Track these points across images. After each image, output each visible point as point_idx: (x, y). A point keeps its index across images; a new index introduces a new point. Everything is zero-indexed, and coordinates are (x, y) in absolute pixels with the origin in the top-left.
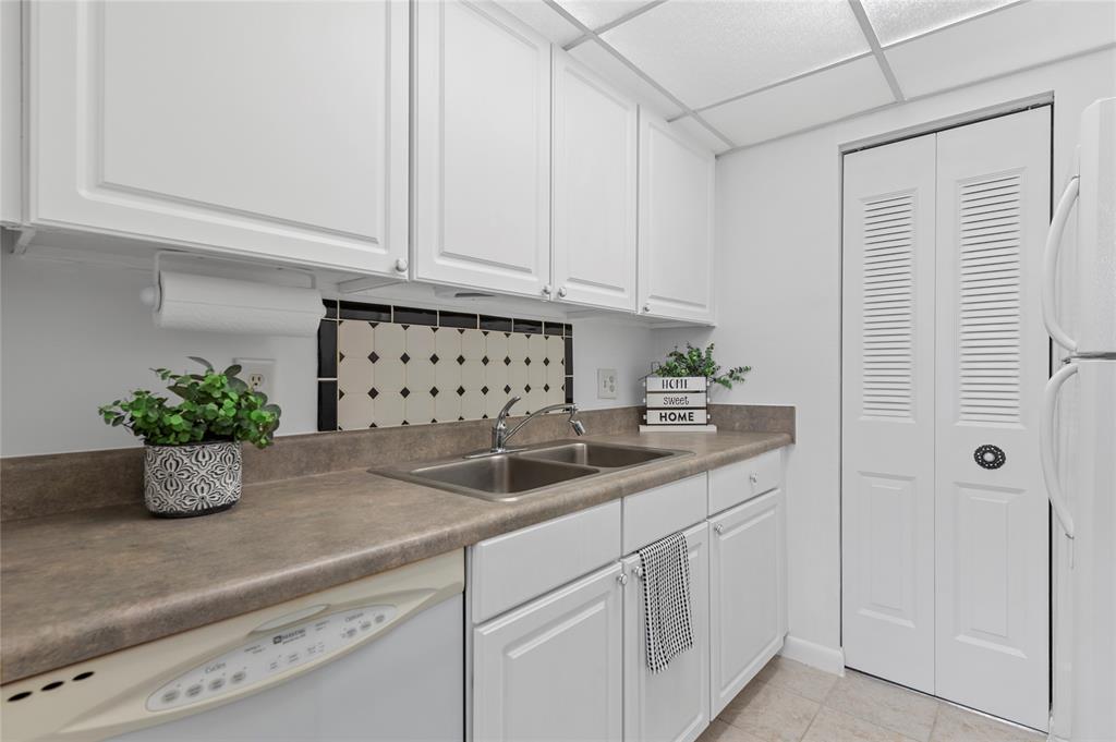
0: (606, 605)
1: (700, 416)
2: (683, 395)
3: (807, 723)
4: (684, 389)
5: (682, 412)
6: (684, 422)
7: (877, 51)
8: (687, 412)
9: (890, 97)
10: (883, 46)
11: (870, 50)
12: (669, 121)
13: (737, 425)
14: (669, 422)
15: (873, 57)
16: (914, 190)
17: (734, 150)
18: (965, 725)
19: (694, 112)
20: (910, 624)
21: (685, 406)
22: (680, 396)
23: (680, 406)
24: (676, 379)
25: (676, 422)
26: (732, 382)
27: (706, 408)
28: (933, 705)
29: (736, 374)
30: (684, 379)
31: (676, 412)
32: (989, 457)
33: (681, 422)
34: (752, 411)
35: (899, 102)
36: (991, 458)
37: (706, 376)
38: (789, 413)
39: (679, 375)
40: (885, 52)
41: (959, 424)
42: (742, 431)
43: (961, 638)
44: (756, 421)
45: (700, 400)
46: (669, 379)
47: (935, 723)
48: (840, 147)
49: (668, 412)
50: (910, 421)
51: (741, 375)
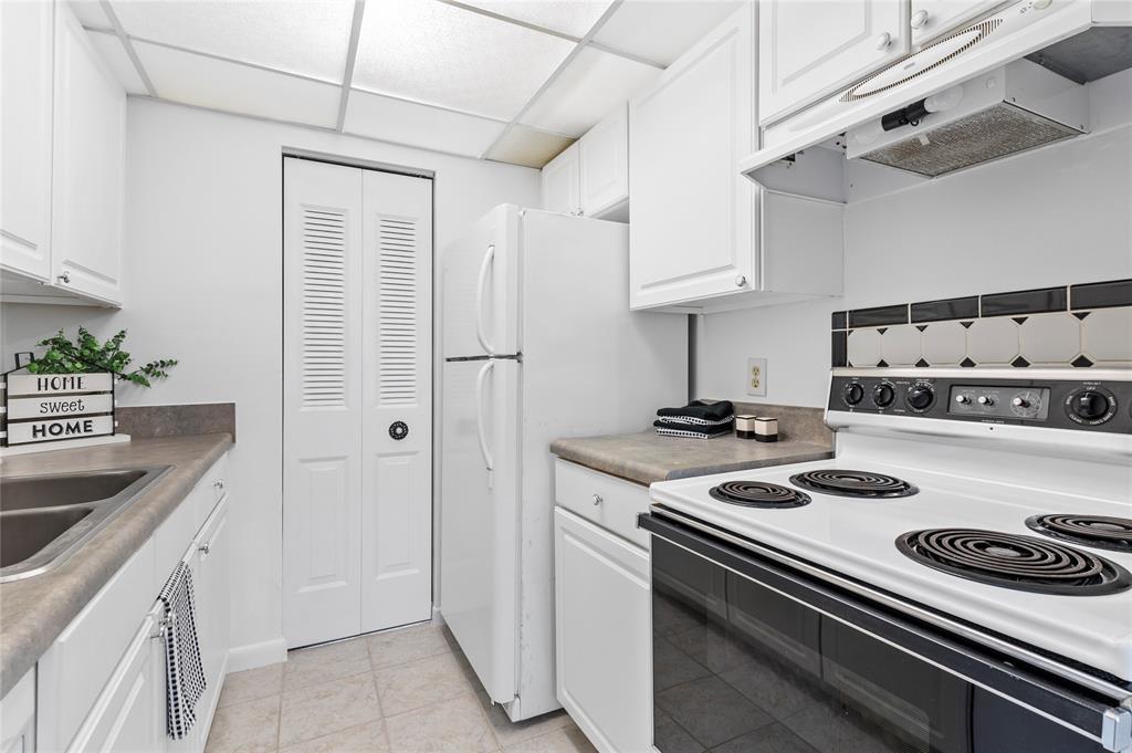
0: (145, 677)
1: (102, 425)
2: (76, 399)
3: (276, 717)
4: (76, 390)
5: (73, 422)
6: (77, 434)
7: (346, 88)
8: (81, 421)
9: (332, 124)
10: (353, 86)
11: (340, 83)
12: (85, 28)
13: (158, 430)
14: (49, 436)
15: (340, 89)
16: (346, 210)
17: (152, 97)
18: (387, 643)
19: (128, 37)
20: (343, 583)
21: (78, 412)
22: (69, 400)
23: (69, 413)
24: (62, 376)
25: (63, 435)
26: (149, 378)
27: (112, 413)
28: (363, 641)
29: (155, 370)
30: (76, 376)
31: (64, 423)
32: (399, 430)
33: (71, 435)
34: (180, 412)
35: (336, 131)
36: (398, 431)
37: (113, 372)
38: (228, 410)
39: (67, 371)
40: (351, 92)
41: (380, 407)
42: (165, 436)
43: (380, 577)
44: (185, 424)
45: (104, 403)
46: (50, 377)
47: (369, 653)
48: (283, 148)
49: (48, 424)
50: (344, 408)
51: (167, 371)
